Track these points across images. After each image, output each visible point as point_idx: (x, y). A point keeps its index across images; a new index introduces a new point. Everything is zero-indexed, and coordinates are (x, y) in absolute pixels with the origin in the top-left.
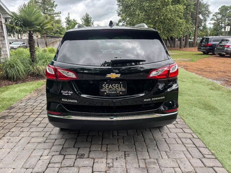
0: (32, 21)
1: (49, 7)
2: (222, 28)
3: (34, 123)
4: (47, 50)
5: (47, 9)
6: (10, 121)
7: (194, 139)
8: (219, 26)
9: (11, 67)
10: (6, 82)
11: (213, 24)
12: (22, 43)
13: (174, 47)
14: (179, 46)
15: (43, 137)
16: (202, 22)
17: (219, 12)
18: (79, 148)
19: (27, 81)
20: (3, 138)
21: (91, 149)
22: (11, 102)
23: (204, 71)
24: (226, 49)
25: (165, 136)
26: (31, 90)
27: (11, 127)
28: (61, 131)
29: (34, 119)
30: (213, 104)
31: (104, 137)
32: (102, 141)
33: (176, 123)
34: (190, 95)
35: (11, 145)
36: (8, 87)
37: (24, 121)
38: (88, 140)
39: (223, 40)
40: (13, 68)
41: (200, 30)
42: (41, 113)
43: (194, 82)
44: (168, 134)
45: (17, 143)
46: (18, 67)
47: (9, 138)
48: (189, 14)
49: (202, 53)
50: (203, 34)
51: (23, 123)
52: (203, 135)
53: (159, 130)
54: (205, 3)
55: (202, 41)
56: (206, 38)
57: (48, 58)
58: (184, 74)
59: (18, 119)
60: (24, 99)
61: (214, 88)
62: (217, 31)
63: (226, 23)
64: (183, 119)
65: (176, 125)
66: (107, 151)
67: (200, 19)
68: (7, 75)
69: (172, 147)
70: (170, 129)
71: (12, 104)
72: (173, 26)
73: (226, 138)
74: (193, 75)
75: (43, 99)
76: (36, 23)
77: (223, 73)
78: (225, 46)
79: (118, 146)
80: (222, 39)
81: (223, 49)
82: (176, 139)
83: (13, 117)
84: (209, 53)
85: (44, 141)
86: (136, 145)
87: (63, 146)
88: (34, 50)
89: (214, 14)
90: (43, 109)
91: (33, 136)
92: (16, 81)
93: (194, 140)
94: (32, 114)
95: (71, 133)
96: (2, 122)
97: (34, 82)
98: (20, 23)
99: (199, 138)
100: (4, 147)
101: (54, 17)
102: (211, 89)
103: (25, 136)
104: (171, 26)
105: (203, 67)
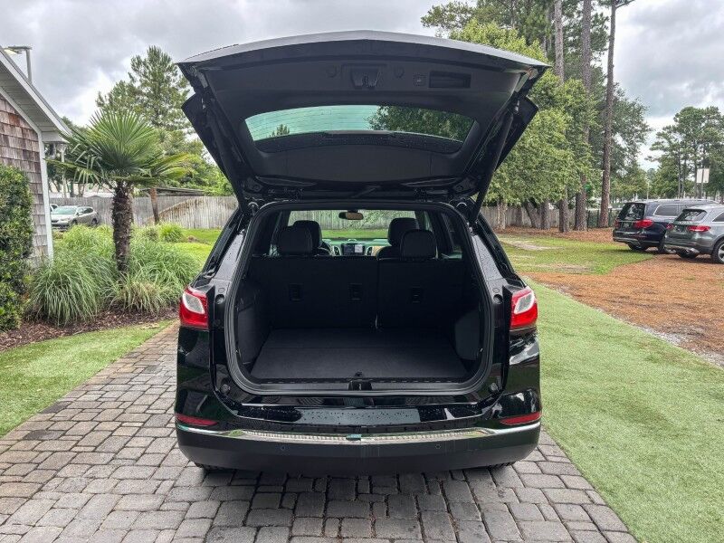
0: (130, 155)
1: (170, 108)
2: (686, 171)
3: (125, 453)
4: (160, 233)
5: (164, 112)
6: (55, 446)
7: (595, 507)
8: (679, 164)
9: (58, 284)
10: (39, 329)
11: (659, 160)
12: (85, 208)
13: (543, 227)
14: (558, 223)
15: (154, 493)
16: (623, 156)
17: (676, 124)
18: (258, 529)
19: (100, 325)
20: (37, 495)
21: (293, 531)
22: (57, 390)
23: (632, 304)
24: (697, 236)
25: (510, 496)
26: (114, 354)
27: (60, 464)
28: (205, 477)
29: (126, 441)
30: (655, 404)
31: (330, 496)
32: (326, 508)
33: (543, 459)
34: (586, 377)
35: (61, 517)
36: (45, 343)
37: (96, 447)
38: (284, 504)
39: (687, 211)
40: (65, 287)
41: (620, 177)
42: (144, 423)
43: (599, 337)
44: (518, 490)
45: (79, 510)
46: (77, 284)
47: (55, 495)
48: (582, 133)
49: (626, 247)
50: (631, 188)
51: (93, 451)
52: (622, 496)
53: (491, 480)
54: (630, 101)
55: (624, 213)
56: (637, 205)
57: (166, 259)
58: (571, 311)
59: (78, 441)
60: (93, 380)
61: (659, 356)
62: (672, 180)
63: (699, 159)
64: (562, 448)
65: (543, 465)
66: (339, 537)
67: (618, 147)
68: (44, 310)
69: (528, 530)
70: (525, 478)
71: (60, 397)
72: (537, 168)
73: (687, 507)
74: (599, 314)
75: (151, 382)
76: (138, 159)
77: (689, 312)
78: (695, 227)
79: (373, 524)
80: (684, 207)
81: (689, 238)
82: (542, 507)
83: (64, 435)
84: (649, 249)
85: (156, 506)
86: (424, 520)
87: (211, 520)
88: (125, 236)
89: (661, 131)
90: (151, 412)
91: (125, 492)
92: (70, 326)
93: (593, 510)
94: (121, 426)
95: (234, 483)
96: (32, 450)
97: (123, 330)
98: (93, 158)
99: (607, 505)
100: (41, 522)
101: (185, 134)
102: (650, 359)
103: (102, 490)
104: (529, 168)
105: (628, 291)
